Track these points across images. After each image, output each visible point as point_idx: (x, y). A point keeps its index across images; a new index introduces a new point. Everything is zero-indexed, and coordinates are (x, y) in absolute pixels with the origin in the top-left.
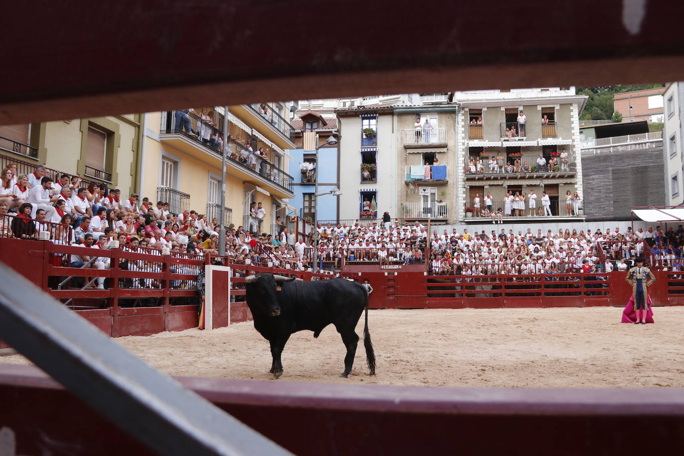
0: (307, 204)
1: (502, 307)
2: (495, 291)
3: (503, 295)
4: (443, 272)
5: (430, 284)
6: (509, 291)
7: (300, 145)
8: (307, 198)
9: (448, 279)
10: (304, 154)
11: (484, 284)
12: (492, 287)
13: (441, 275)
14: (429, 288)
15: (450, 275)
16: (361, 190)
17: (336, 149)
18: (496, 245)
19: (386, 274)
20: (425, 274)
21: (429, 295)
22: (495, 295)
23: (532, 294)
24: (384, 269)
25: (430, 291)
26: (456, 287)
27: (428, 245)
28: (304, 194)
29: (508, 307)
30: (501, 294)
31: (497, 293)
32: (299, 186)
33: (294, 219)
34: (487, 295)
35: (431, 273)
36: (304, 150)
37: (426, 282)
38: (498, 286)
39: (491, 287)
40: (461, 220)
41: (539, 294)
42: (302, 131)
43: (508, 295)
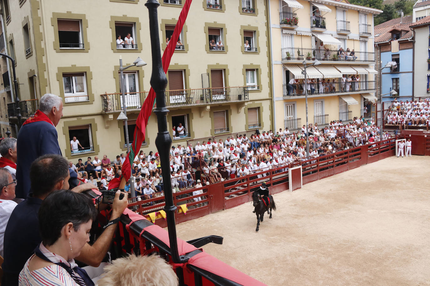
0: (395, 84)
7: (389, 49)
8: (395, 81)
10: (392, 55)
16: (428, 75)
17: (411, 50)
19: (426, 136)
24: (424, 133)
28: (393, 79)
32: (389, 74)
33: (374, 104)
36: (392, 52)
42: (389, 41)
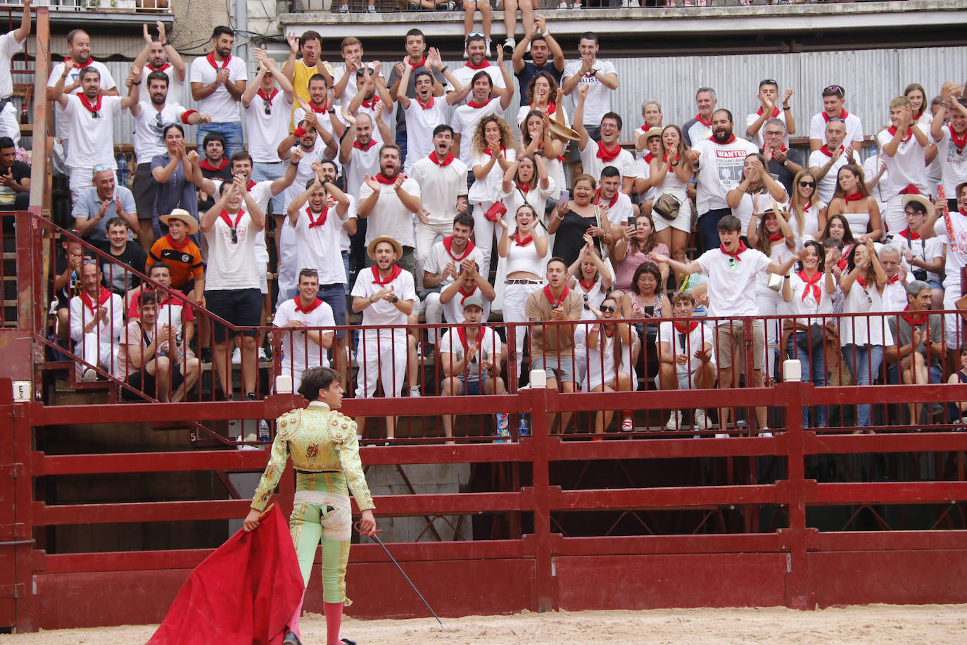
1: (535, 608)
2: (489, 500)
3: (542, 521)
4: (143, 382)
5: (55, 463)
6: (578, 498)
9: (178, 426)
11: (421, 457)
12: (465, 479)
13: (128, 396)
14: (48, 488)
15: (191, 396)
18: (493, 135)
20: (23, 391)
21: (50, 539)
22: (487, 526)
23: (727, 520)
25: (58, 512)
26: (233, 478)
27: (36, 199)
29: (576, 605)
30: (526, 521)
31: (503, 516)
34: (439, 524)
35: (60, 386)
37: (30, 449)
38: (508, 465)
39: (461, 472)
40: (261, 28)
41: (772, 517)
43: (570, 522)
